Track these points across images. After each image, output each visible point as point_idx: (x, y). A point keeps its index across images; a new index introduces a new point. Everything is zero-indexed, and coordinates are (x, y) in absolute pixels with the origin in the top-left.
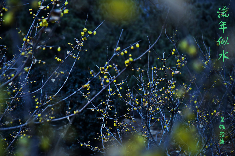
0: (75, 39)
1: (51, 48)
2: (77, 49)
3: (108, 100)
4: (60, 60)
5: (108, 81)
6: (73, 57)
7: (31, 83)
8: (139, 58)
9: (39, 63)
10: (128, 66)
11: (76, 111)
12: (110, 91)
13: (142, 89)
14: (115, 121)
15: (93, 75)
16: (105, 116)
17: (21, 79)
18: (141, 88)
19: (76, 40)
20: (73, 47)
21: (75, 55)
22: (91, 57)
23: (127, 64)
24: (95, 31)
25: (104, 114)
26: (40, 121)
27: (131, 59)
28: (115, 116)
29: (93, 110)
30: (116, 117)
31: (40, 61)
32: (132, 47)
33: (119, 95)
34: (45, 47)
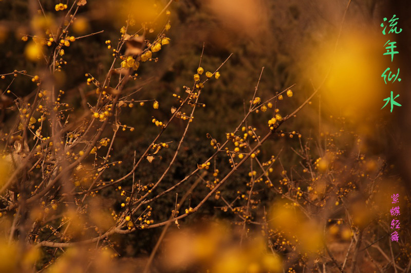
0: (184, 87)
1: (142, 104)
2: (189, 103)
3: (251, 191)
4: (161, 123)
5: (241, 156)
6: (182, 117)
7: (114, 165)
8: (292, 114)
9: (124, 129)
10: (274, 129)
11: (188, 209)
12: (254, 176)
13: (309, 170)
14: (263, 227)
15: (215, 147)
16: (247, 219)
17: (96, 159)
18: (307, 169)
19: (185, 89)
20: (181, 101)
21: (184, 114)
22: (226, 120)
23: (272, 125)
24: (218, 72)
25: (244, 216)
26: (130, 228)
27: (278, 117)
28: (264, 218)
29: (226, 210)
30: (265, 220)
31: (125, 126)
32: (281, 97)
33: (268, 181)
34: (133, 102)
